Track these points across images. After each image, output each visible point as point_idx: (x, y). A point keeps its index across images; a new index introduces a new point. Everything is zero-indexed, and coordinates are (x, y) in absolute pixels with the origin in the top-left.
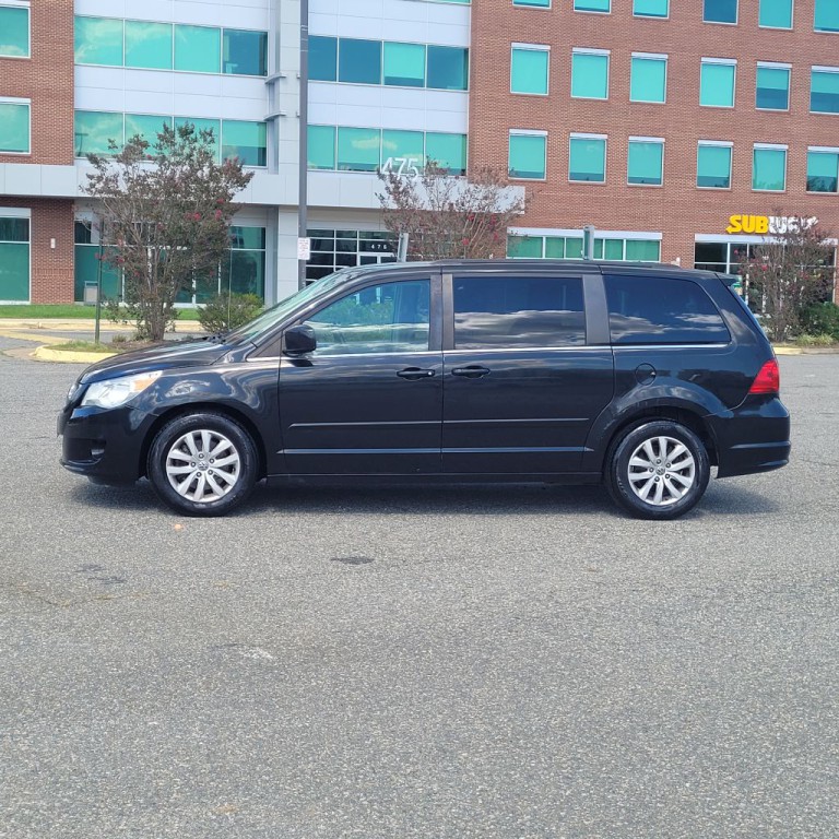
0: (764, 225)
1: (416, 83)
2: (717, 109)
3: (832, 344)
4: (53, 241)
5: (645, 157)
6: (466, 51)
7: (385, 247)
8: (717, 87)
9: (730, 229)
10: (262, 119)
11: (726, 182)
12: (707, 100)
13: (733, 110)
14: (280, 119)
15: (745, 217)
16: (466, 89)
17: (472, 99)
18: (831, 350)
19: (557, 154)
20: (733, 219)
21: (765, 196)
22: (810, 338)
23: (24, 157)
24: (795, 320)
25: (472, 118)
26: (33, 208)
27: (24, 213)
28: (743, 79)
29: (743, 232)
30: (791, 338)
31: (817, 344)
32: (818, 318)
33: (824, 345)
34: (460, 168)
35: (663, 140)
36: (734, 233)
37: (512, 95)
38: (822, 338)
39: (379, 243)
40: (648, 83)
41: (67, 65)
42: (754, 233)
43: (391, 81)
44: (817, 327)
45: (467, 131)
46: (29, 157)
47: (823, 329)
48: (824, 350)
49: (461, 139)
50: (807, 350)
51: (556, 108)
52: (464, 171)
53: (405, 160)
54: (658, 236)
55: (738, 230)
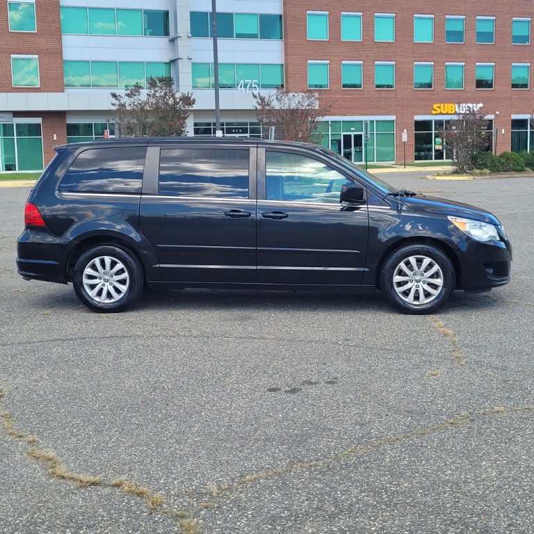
0: (453, 109)
1: (253, 36)
2: (424, 43)
3: (490, 174)
4: (55, 135)
5: (385, 73)
6: (281, 16)
7: (240, 131)
8: (423, 31)
9: (434, 112)
10: (168, 61)
11: (430, 86)
12: (418, 39)
13: (433, 44)
14: (179, 61)
15: (442, 105)
16: (281, 38)
17: (286, 44)
18: (489, 177)
19: (335, 74)
20: (435, 106)
21: (453, 92)
22: (478, 171)
23: (36, 88)
24: (470, 162)
25: (286, 55)
26: (42, 118)
27: (38, 120)
28: (438, 26)
29: (441, 114)
30: (468, 171)
31: (481, 174)
32: (482, 160)
33: (485, 174)
34: (280, 83)
35: (394, 63)
36: (436, 114)
37: (309, 41)
38: (484, 170)
39: (237, 128)
40: (385, 31)
41: (57, 34)
42: (447, 114)
43: (240, 36)
44: (481, 165)
45: (283, 62)
46: (38, 88)
47: (485, 166)
48: (485, 177)
49: (280, 67)
50: (476, 177)
51: (333, 47)
52: (282, 86)
53: (250, 81)
54: (393, 118)
55: (438, 112)
